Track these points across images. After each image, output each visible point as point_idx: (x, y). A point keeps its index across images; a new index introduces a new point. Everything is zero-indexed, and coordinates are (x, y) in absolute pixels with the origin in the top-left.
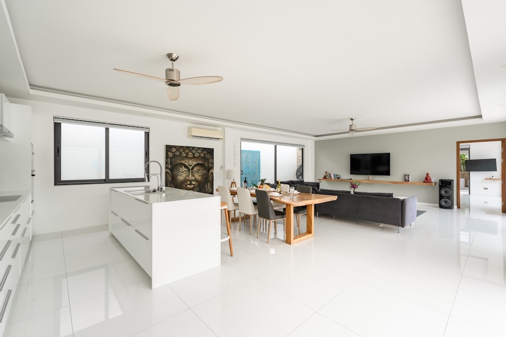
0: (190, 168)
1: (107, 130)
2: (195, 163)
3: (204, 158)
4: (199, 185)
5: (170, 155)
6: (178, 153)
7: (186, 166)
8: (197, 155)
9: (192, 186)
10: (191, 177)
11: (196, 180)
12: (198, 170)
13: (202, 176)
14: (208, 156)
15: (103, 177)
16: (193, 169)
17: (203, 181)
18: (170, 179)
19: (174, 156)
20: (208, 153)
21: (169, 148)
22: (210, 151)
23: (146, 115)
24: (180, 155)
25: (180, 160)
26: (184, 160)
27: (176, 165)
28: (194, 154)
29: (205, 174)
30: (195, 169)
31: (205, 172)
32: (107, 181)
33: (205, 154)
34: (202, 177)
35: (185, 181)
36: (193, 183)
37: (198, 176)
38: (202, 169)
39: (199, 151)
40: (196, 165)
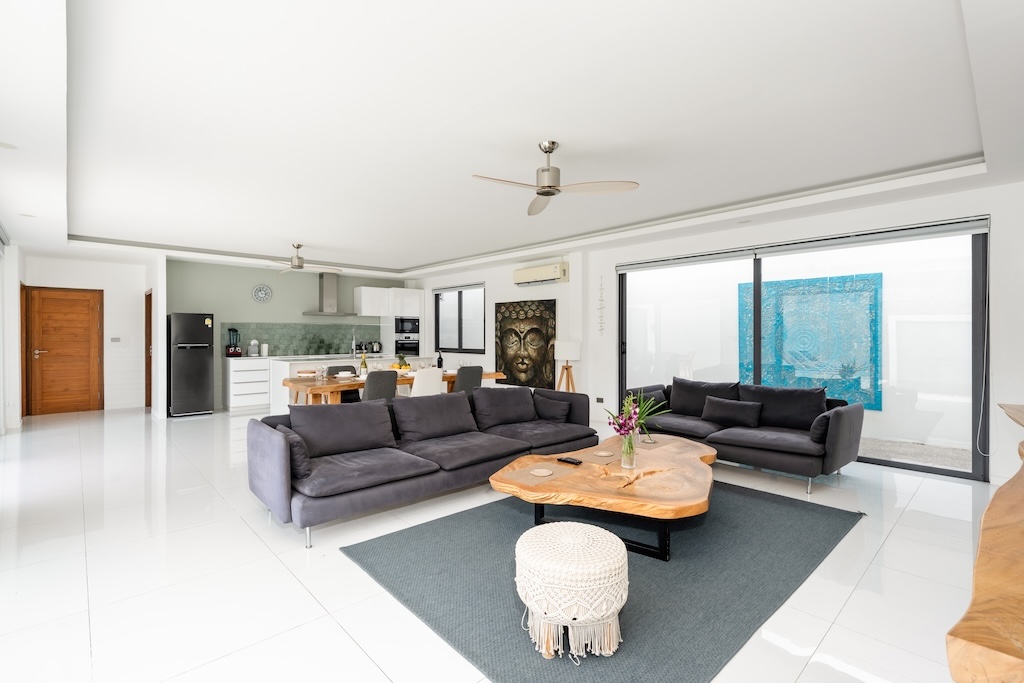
0: (522, 335)
1: (460, 293)
2: (528, 328)
3: (542, 320)
4: (534, 366)
5: (500, 317)
6: (507, 314)
7: (517, 334)
8: (530, 314)
9: (525, 366)
10: (523, 353)
11: (529, 357)
12: (533, 340)
13: (538, 351)
14: (546, 315)
15: (457, 347)
16: (525, 338)
17: (539, 359)
18: (499, 353)
19: (504, 318)
20: (547, 309)
21: (498, 306)
22: (550, 306)
23: (466, 269)
24: (510, 317)
25: (511, 323)
26: (515, 323)
27: (506, 332)
28: (526, 313)
29: (542, 347)
30: (528, 338)
31: (542, 343)
32: (460, 350)
33: (542, 312)
34: (538, 354)
35: (516, 356)
36: (526, 361)
37: (532, 351)
38: (537, 338)
39: (534, 307)
40: (529, 332)
